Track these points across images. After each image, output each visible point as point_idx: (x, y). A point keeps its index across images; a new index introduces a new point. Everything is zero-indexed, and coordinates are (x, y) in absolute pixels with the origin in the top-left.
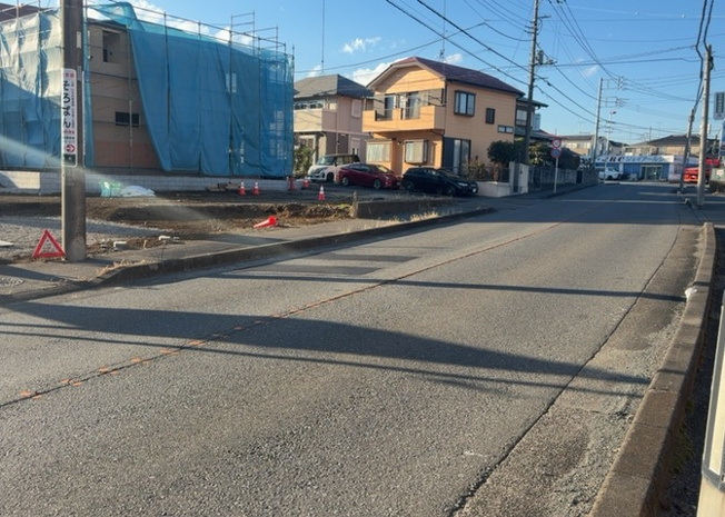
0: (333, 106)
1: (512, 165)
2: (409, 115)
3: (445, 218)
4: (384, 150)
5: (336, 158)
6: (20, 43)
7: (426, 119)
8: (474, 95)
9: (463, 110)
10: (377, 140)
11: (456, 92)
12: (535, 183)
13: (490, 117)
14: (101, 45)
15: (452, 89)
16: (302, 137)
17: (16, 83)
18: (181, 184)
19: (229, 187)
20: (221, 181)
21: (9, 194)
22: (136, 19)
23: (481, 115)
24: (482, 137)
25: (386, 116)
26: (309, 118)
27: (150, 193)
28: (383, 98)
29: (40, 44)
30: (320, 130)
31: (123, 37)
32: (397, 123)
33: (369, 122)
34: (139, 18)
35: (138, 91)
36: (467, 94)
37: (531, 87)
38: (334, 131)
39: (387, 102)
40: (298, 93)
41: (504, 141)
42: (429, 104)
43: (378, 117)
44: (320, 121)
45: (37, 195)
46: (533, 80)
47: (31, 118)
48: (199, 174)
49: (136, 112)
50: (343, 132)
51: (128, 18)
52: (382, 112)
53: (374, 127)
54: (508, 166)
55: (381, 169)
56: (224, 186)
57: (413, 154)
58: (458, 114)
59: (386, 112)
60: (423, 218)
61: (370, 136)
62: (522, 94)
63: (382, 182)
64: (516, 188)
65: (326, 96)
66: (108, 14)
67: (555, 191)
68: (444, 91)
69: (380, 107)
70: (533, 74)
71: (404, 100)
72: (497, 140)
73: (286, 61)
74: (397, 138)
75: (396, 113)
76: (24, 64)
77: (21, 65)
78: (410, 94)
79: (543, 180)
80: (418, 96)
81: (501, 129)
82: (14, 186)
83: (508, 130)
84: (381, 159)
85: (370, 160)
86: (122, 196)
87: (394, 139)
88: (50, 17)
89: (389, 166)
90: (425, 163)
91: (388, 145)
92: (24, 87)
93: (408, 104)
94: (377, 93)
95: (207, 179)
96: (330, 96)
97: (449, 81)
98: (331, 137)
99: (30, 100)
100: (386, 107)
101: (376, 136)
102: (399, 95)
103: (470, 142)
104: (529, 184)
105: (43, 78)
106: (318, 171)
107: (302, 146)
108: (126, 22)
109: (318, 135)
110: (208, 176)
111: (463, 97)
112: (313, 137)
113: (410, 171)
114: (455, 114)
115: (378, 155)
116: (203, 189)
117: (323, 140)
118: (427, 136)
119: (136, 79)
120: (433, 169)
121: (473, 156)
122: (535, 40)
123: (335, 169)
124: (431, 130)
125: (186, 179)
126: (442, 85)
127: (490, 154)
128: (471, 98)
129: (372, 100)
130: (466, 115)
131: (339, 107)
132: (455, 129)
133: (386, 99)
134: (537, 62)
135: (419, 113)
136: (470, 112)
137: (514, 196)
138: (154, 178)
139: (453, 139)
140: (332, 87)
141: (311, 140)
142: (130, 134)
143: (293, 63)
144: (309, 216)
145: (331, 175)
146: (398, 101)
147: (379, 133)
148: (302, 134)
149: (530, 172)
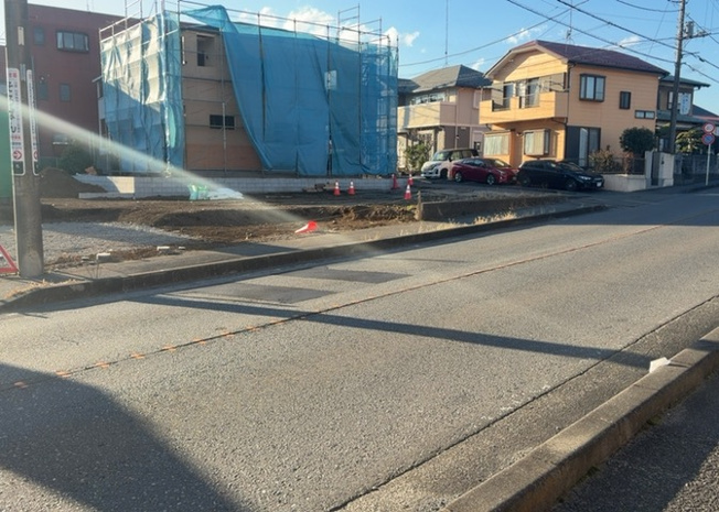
0: (453, 99)
1: (648, 155)
2: (529, 103)
3: (525, 219)
4: (502, 142)
5: (451, 153)
6: (129, 54)
7: (546, 107)
8: (604, 77)
9: (590, 95)
10: (496, 132)
11: (581, 75)
12: (684, 173)
13: (625, 101)
14: (196, 50)
15: (576, 73)
16: (421, 132)
17: (127, 92)
18: (276, 185)
19: (327, 188)
20: (319, 181)
21: (105, 199)
22: (229, 21)
23: (613, 99)
24: (614, 124)
25: (505, 106)
26: (428, 112)
27: (238, 195)
28: (501, 87)
29: (143, 54)
30: (438, 124)
31: (217, 40)
32: (515, 113)
33: (486, 112)
34: (232, 20)
35: (233, 94)
36: (595, 77)
37: (678, 65)
38: (453, 124)
39: (506, 90)
40: (418, 87)
41: (639, 127)
42: (551, 90)
43: (495, 107)
44: (438, 115)
45: (131, 199)
46: (680, 56)
47: (138, 125)
48: (296, 175)
49: (229, 115)
50: (464, 125)
51: (221, 21)
52: (500, 102)
53: (491, 118)
54: (643, 156)
55: (498, 162)
56: (322, 186)
57: (533, 145)
58: (584, 100)
59: (504, 101)
60: (492, 221)
61: (488, 127)
62: (665, 74)
63: (496, 176)
64: (655, 180)
65: (445, 89)
66: (200, 18)
67: (707, 183)
68: (567, 76)
69: (498, 97)
70: (680, 50)
71: (523, 88)
72: (631, 127)
73: (389, 54)
74: (516, 129)
75: (514, 102)
76: (132, 74)
77: (129, 75)
78: (530, 80)
79: (695, 170)
80: (538, 82)
81: (639, 115)
82: (117, 191)
83: (647, 115)
84: (499, 153)
85: (488, 153)
86: (208, 199)
87: (512, 130)
88: (150, 26)
89: (507, 160)
90: (545, 155)
91: (507, 137)
92: (132, 96)
93: (529, 91)
94: (495, 82)
95: (304, 180)
96: (450, 88)
97: (571, 63)
98: (450, 131)
99: (136, 108)
100: (505, 96)
101: (494, 128)
102: (518, 83)
103: (599, 130)
104: (675, 176)
105: (145, 86)
106: (432, 167)
107: (421, 142)
108: (218, 25)
109: (437, 129)
110: (306, 177)
111: (590, 81)
112: (431, 132)
113: (527, 164)
114: (581, 100)
115: (496, 149)
116: (300, 190)
117: (441, 134)
118: (548, 126)
119: (231, 82)
120: (554, 162)
121: (603, 146)
122: (683, 10)
123: (448, 165)
124: (552, 119)
125: (282, 180)
126: (564, 68)
127: (623, 143)
128: (600, 81)
129: (490, 89)
130: (594, 101)
131: (459, 100)
132: (581, 117)
133: (505, 88)
134: (685, 35)
135: (539, 101)
136: (599, 97)
137: (653, 190)
138: (249, 180)
139: (579, 128)
140: (453, 78)
141: (429, 136)
142: (224, 137)
143: (397, 55)
144: (374, 219)
145: (444, 171)
146: (517, 89)
147: (498, 124)
148: (419, 129)
149: (677, 162)
